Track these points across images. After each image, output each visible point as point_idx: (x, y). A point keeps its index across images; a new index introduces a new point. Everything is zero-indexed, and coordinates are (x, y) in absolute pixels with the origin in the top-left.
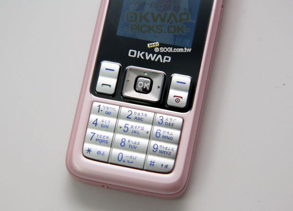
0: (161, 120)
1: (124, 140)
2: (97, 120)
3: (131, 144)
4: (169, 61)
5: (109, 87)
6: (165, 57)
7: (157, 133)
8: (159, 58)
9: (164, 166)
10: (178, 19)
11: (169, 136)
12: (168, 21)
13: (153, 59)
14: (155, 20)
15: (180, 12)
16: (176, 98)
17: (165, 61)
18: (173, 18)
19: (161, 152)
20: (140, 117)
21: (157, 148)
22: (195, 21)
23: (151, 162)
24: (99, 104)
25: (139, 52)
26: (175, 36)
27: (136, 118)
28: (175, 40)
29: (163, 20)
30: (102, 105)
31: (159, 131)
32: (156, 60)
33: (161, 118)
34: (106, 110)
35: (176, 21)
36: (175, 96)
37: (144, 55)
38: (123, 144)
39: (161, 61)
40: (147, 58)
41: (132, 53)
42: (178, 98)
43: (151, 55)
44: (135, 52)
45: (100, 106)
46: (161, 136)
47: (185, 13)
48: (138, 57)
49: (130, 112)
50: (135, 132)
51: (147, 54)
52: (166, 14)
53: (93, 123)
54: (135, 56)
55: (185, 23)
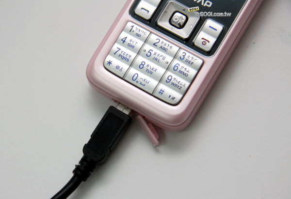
0: (184, 56)
1: (143, 63)
2: (126, 38)
3: (149, 68)
4: (210, 6)
5: (147, 12)
6: (207, 2)
7: (175, 66)
8: (201, 1)
9: (171, 97)
11: (185, 72)
16: (203, 40)
17: (205, 5)
19: (173, 84)
20: (166, 47)
21: (171, 80)
23: (161, 90)
24: (133, 24)
27: (161, 47)
30: (135, 26)
31: (178, 65)
32: (198, 2)
33: (184, 54)
34: (137, 32)
36: (203, 39)
38: (141, 66)
39: (202, 4)
42: (205, 41)
45: (133, 26)
46: (178, 70)
49: (158, 41)
50: (156, 59)
53: (122, 40)
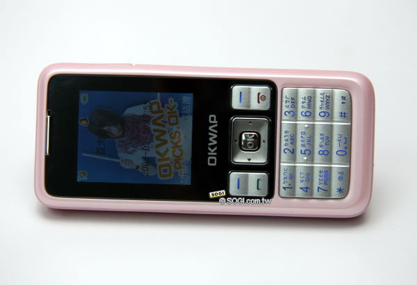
0: (289, 113)
1: (321, 153)
2: (301, 188)
3: (324, 144)
4: (214, 116)
5: (260, 182)
6: (211, 122)
7: (306, 116)
8: (213, 128)
9: (344, 101)
10: (158, 115)
11: (307, 101)
12: (163, 126)
13: (215, 136)
14: (165, 142)
16: (260, 100)
17: (215, 122)
18: (159, 121)
19: (328, 107)
20: (289, 138)
21: (324, 112)
22: (159, 94)
23: (341, 116)
24: (282, 189)
25: (209, 154)
26: (181, 115)
27: (292, 143)
28: (186, 114)
29: (163, 133)
30: (282, 185)
31: (303, 114)
32: (216, 131)
33: (287, 113)
34: (288, 180)
35: (162, 116)
36: (259, 102)
37: (212, 147)
38: (326, 153)
39: (216, 125)
40: (215, 142)
41: (212, 161)
42: (260, 98)
43: (211, 139)
44: (209, 158)
45: (284, 188)
46: (309, 110)
47: (151, 108)
48: (215, 154)
49: (286, 151)
50: (309, 141)
51: (210, 144)
52: (155, 130)
53: (307, 191)
54: (215, 158)
55: (163, 106)
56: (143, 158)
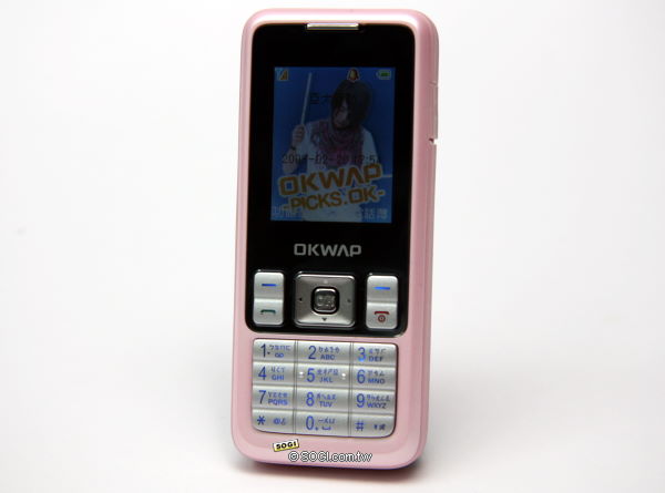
0: (362, 353)
1: (310, 395)
2: (264, 368)
3: (322, 399)
4: (359, 252)
5: (272, 313)
6: (352, 247)
7: (359, 376)
8: (343, 252)
9: (378, 428)
10: (363, 176)
11: (378, 377)
12: (348, 183)
13: (333, 253)
14: (327, 185)
15: (364, 164)
16: (379, 315)
17: (352, 253)
18: (354, 177)
19: (370, 405)
20: (329, 353)
21: (363, 400)
22: (390, 176)
23: (358, 424)
24: (262, 342)
25: (310, 246)
26: (362, 206)
27: (323, 356)
28: (363, 214)
29: (339, 183)
30: (268, 342)
31: (361, 373)
32: (339, 254)
33: (361, 350)
34: (274, 351)
35: (361, 181)
36: (376, 313)
37: (319, 250)
38: (310, 401)
39: (347, 255)
40: (325, 254)
41: (300, 249)
42: (382, 315)
43: (329, 247)
44: (304, 246)
45: (264, 346)
46: (367, 379)
47: (372, 165)
48: (310, 254)
49: (313, 349)
50: (325, 379)
51: (322, 246)
52: (342, 172)
53: (260, 376)
54: (304, 253)
55: (374, 182)
56: (306, 156)
